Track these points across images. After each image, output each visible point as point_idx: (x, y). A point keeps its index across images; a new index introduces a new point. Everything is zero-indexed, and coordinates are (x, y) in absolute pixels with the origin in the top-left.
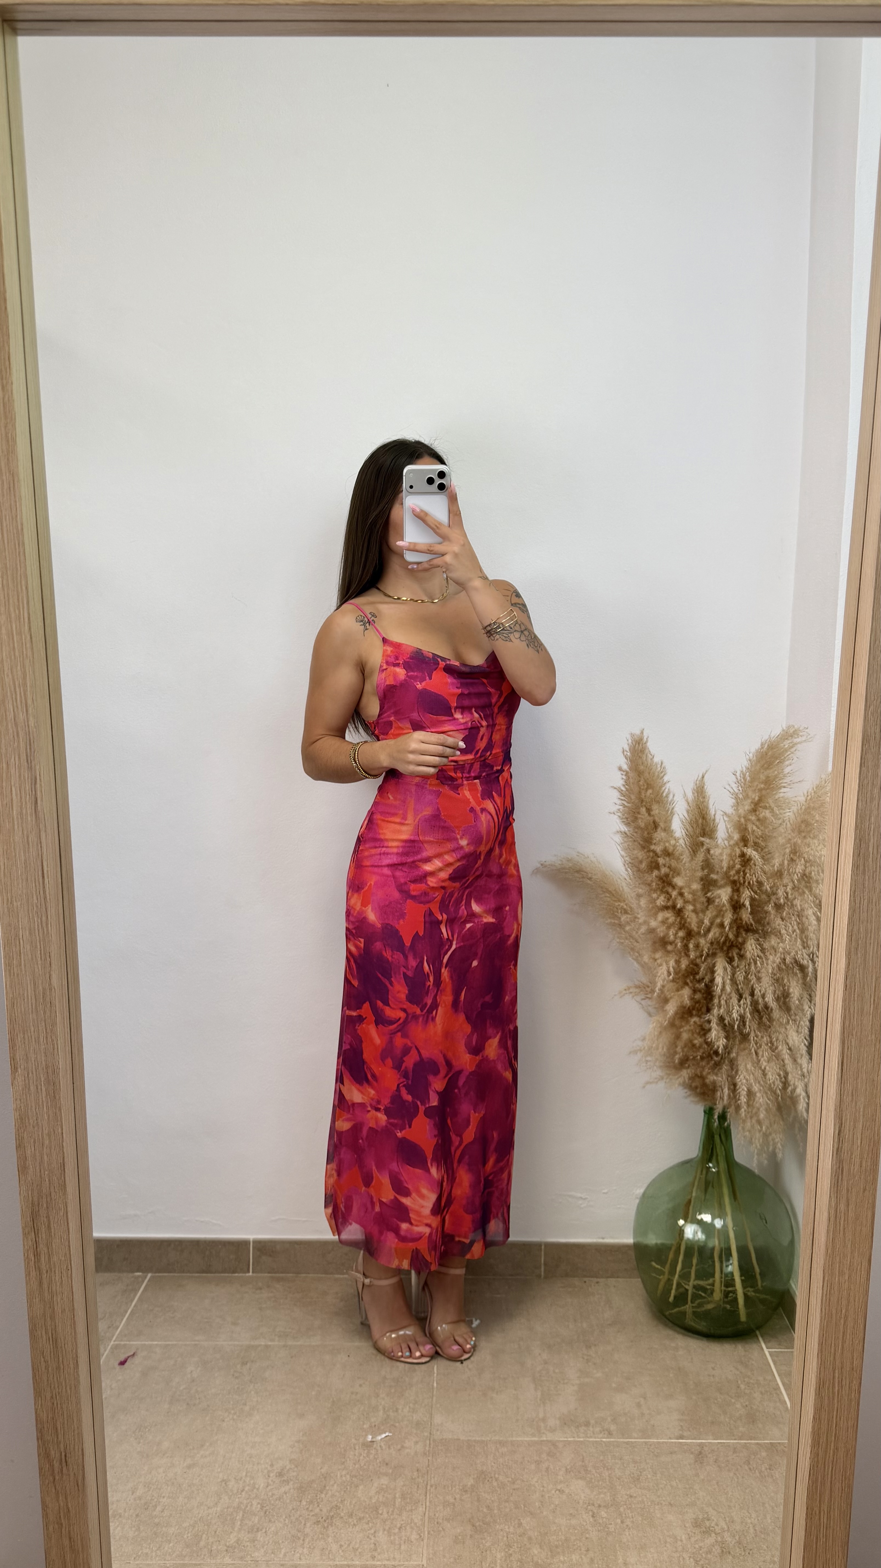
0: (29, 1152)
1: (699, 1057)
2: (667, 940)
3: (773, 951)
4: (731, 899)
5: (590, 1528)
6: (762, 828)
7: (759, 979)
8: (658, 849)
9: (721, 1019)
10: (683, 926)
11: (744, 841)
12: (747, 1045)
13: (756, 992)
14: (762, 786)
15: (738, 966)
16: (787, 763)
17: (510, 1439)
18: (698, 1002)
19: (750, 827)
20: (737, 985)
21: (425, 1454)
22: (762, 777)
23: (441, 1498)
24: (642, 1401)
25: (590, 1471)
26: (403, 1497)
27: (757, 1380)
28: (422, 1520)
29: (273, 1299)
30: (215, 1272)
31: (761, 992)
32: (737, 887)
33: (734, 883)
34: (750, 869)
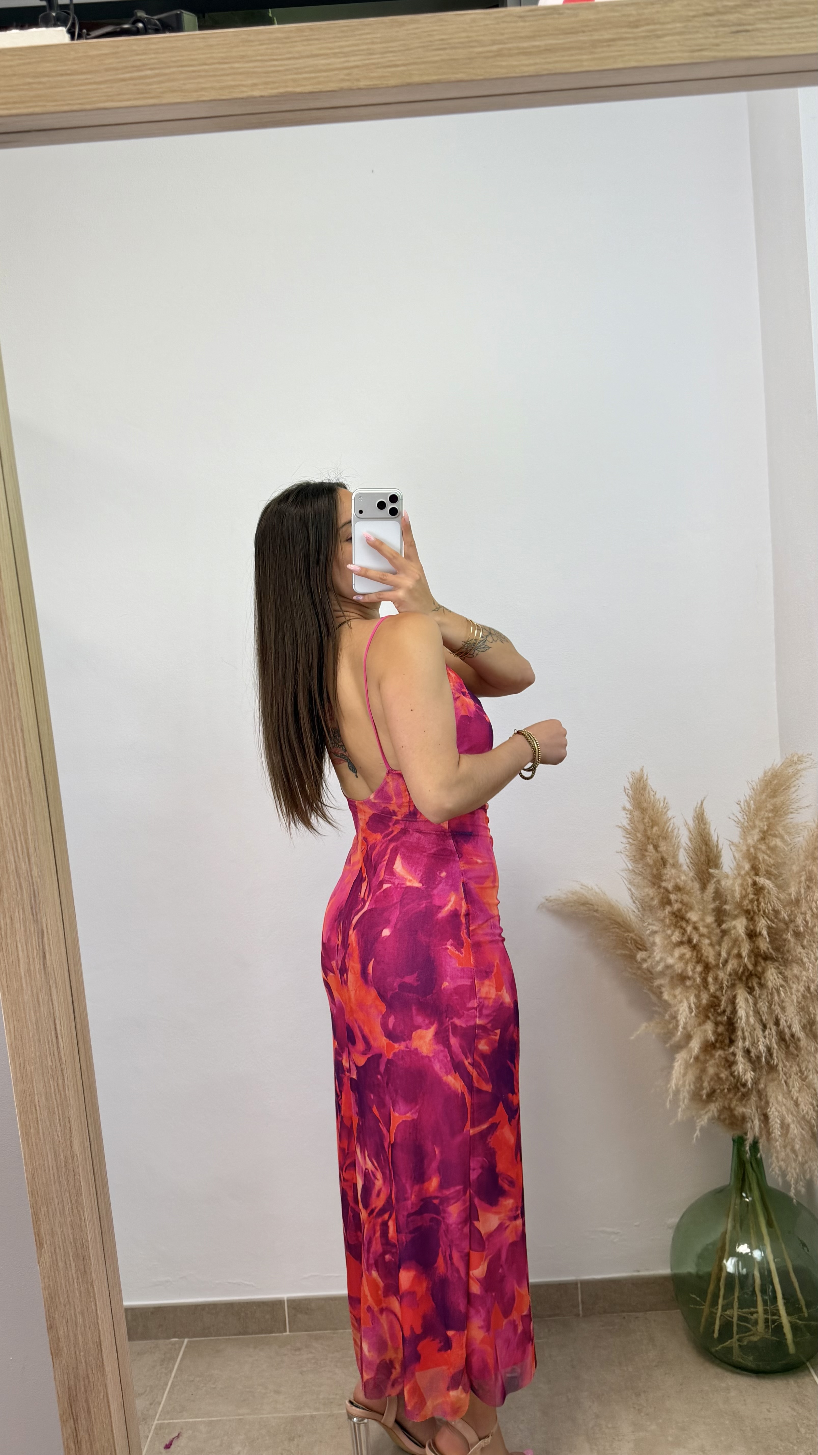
0: (61, 1333)
1: (726, 1090)
2: (684, 974)
3: (795, 980)
4: (747, 928)
6: (774, 856)
7: (783, 1009)
8: (670, 886)
9: (748, 1052)
10: (700, 959)
11: (755, 869)
12: (775, 1075)
13: (781, 1023)
14: (770, 815)
15: (760, 997)
16: (793, 789)
18: (721, 1034)
19: (761, 856)
20: (761, 1016)
22: (770, 806)
27: (816, 1421)
29: (313, 1361)
30: (252, 1334)
31: (786, 1022)
32: (751, 916)
33: (747, 913)
34: (764, 898)
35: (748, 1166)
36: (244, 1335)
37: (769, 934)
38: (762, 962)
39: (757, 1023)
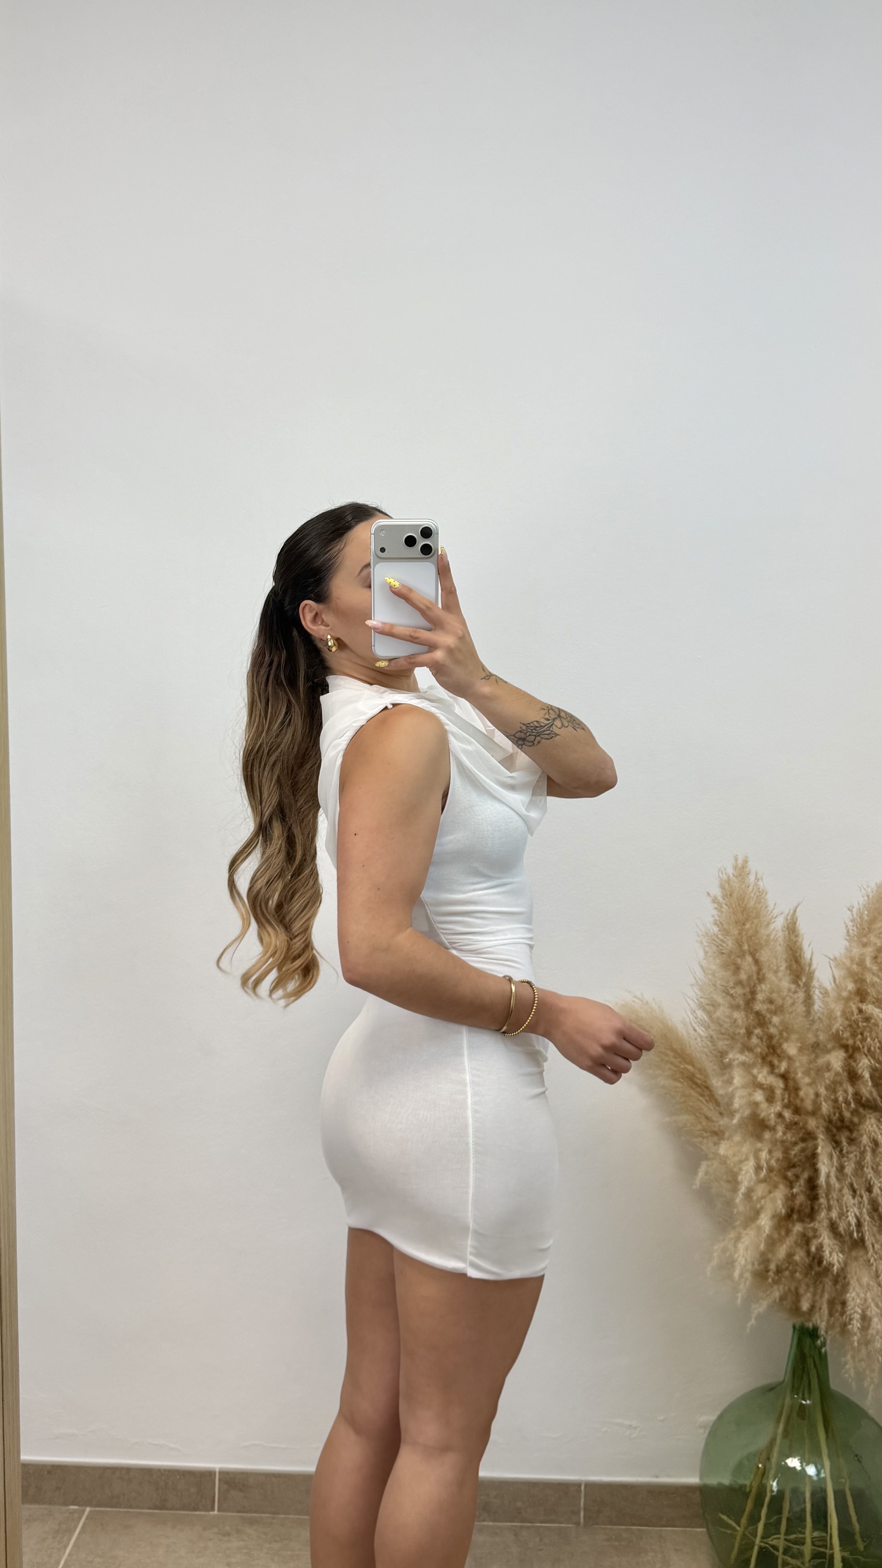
4: (845, 1066)
9: (833, 1223)
11: (862, 994)
15: (847, 1153)
19: (870, 978)
29: (244, 1551)
30: (172, 1509)
32: (851, 1052)
33: (845, 1047)
34: (870, 1032)
35: (810, 1361)
36: (161, 1509)
37: (872, 1077)
38: (861, 1110)
39: (845, 1187)
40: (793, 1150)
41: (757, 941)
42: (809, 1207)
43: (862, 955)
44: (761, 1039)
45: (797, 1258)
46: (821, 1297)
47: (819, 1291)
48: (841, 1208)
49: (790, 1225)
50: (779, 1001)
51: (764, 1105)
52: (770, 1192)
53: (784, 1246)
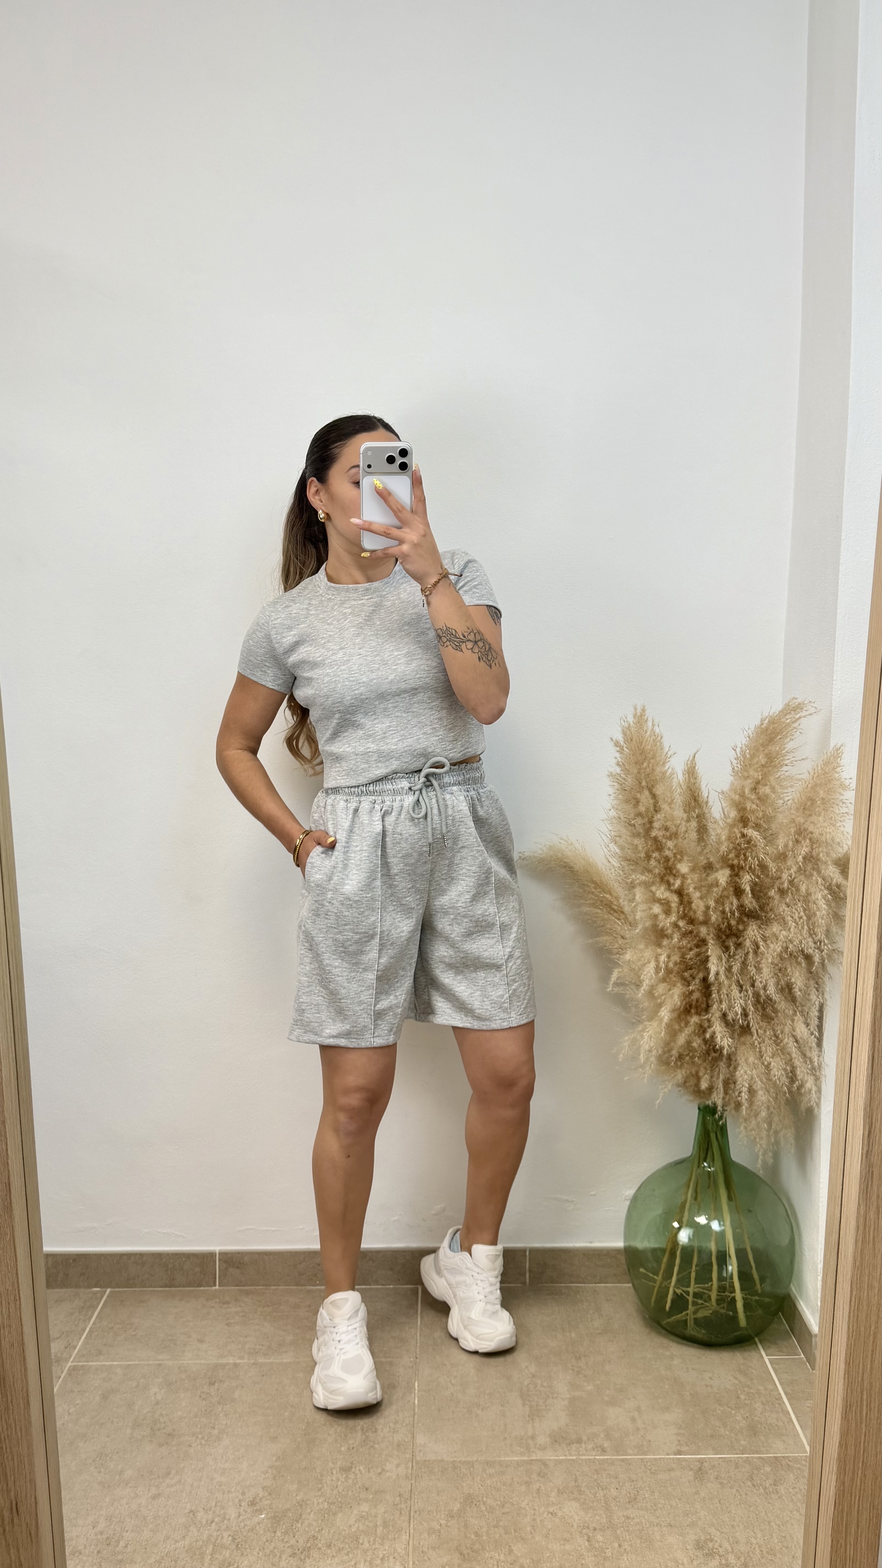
3: (775, 938)
4: (731, 883)
5: (585, 1554)
6: (763, 808)
7: (759, 970)
9: (724, 1015)
11: (744, 821)
12: (749, 1038)
13: (756, 983)
14: (763, 763)
15: (734, 955)
16: (787, 738)
17: (498, 1459)
18: (696, 999)
19: (750, 806)
20: (734, 975)
21: (407, 1477)
22: (764, 753)
23: (425, 1524)
24: (636, 1414)
25: (584, 1492)
26: (385, 1524)
27: (758, 1390)
28: (405, 1549)
29: (241, 1314)
30: (181, 1284)
31: (761, 982)
32: (736, 871)
33: (732, 867)
34: (751, 852)
35: (713, 1133)
37: (752, 891)
38: (745, 919)
39: (734, 984)
40: (688, 954)
41: (653, 778)
42: (705, 1003)
43: (743, 787)
44: (659, 862)
45: (695, 1045)
46: (718, 1078)
47: (716, 1073)
48: (730, 1001)
49: (689, 1018)
50: (673, 829)
51: (662, 917)
52: (670, 990)
53: (683, 1035)
